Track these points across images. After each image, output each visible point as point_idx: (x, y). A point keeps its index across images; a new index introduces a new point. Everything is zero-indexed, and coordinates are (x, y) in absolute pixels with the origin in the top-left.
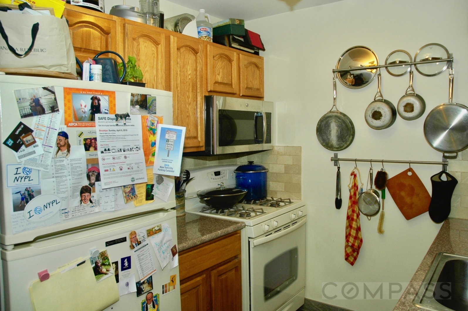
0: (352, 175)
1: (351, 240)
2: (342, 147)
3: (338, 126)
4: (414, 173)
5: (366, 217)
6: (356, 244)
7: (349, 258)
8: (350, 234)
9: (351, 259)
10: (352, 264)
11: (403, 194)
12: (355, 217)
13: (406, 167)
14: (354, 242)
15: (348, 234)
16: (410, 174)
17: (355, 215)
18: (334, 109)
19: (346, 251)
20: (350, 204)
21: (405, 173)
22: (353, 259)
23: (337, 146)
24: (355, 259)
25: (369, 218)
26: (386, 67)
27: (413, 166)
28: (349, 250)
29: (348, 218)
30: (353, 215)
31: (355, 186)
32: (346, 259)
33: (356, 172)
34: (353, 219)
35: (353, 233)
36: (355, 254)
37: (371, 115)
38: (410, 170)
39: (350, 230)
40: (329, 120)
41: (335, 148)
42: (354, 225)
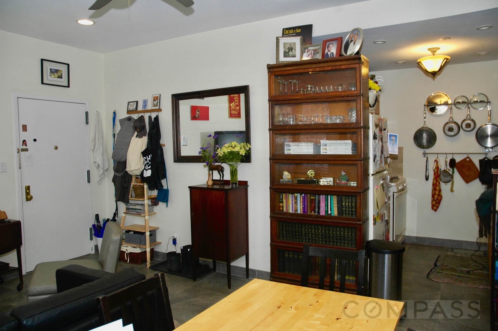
0: (435, 161)
1: (436, 197)
2: (430, 146)
3: (427, 135)
4: (470, 159)
5: (444, 183)
6: (439, 199)
7: (434, 208)
8: (435, 194)
9: (435, 208)
10: (436, 211)
11: (464, 170)
12: (438, 184)
13: (466, 156)
14: (438, 197)
15: (433, 194)
16: (468, 159)
17: (438, 183)
18: (425, 126)
19: (432, 204)
20: (434, 177)
21: (465, 159)
22: (436, 208)
23: (426, 146)
24: (438, 207)
25: (446, 184)
26: (455, 105)
27: (470, 156)
28: (434, 203)
29: (433, 185)
30: (437, 183)
31: (437, 168)
32: (432, 208)
33: (438, 160)
34: (436, 185)
35: (437, 192)
36: (437, 205)
37: (447, 129)
38: (468, 157)
39: (435, 192)
40: (422, 132)
41: (425, 147)
42: (437, 188)
